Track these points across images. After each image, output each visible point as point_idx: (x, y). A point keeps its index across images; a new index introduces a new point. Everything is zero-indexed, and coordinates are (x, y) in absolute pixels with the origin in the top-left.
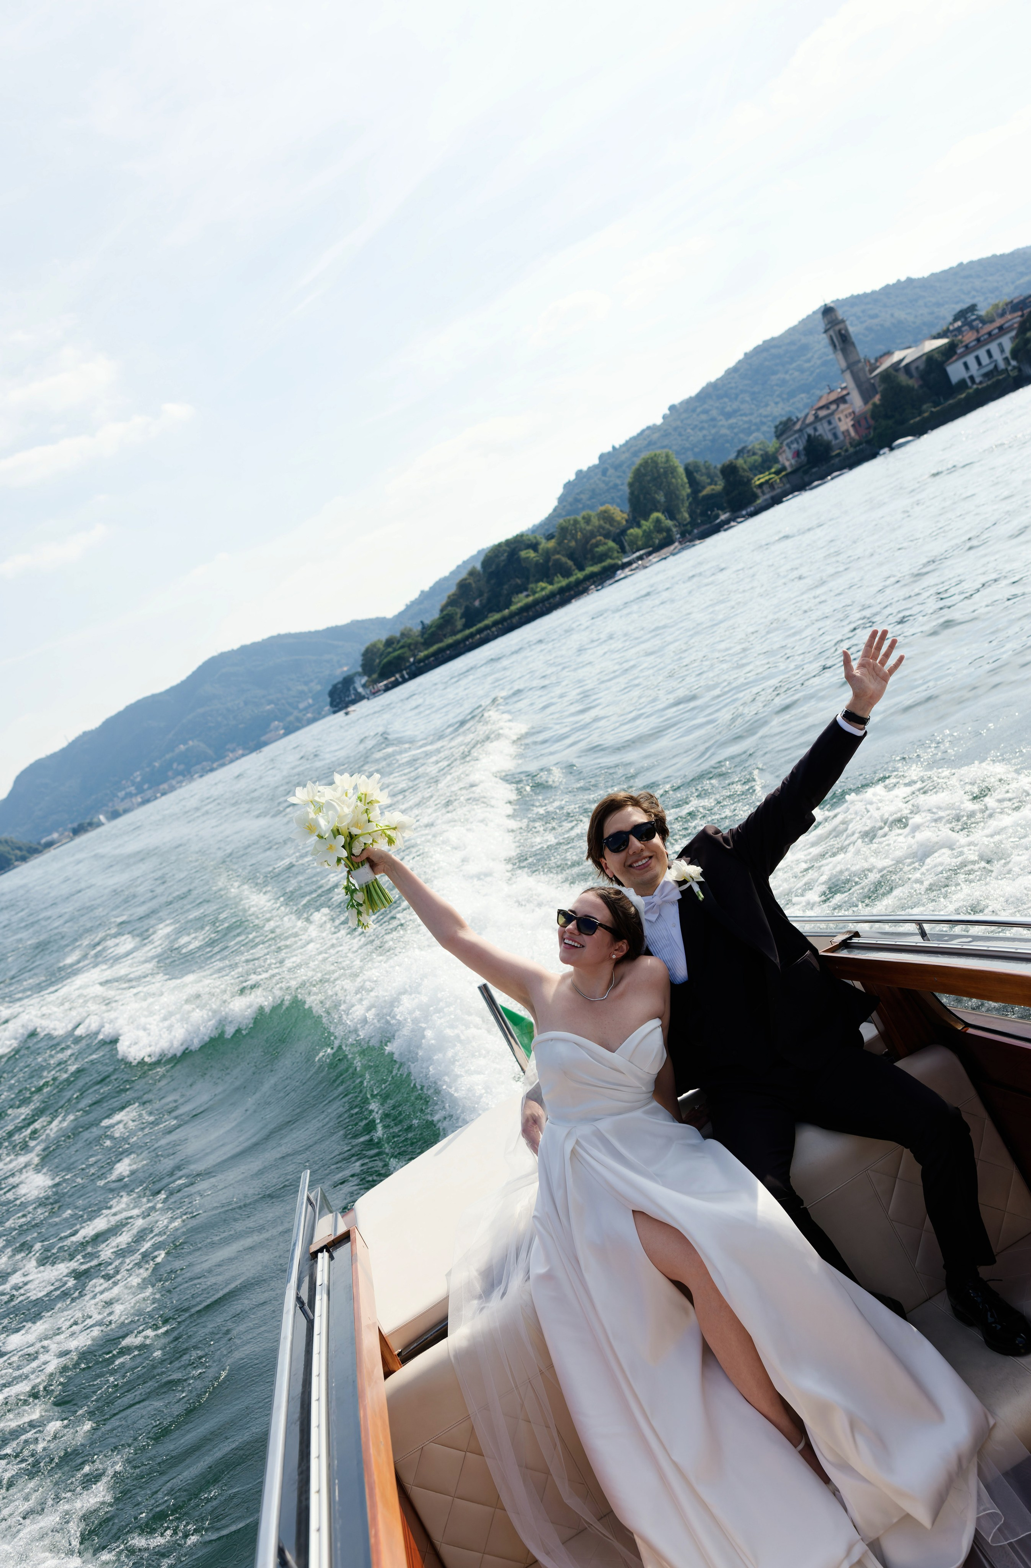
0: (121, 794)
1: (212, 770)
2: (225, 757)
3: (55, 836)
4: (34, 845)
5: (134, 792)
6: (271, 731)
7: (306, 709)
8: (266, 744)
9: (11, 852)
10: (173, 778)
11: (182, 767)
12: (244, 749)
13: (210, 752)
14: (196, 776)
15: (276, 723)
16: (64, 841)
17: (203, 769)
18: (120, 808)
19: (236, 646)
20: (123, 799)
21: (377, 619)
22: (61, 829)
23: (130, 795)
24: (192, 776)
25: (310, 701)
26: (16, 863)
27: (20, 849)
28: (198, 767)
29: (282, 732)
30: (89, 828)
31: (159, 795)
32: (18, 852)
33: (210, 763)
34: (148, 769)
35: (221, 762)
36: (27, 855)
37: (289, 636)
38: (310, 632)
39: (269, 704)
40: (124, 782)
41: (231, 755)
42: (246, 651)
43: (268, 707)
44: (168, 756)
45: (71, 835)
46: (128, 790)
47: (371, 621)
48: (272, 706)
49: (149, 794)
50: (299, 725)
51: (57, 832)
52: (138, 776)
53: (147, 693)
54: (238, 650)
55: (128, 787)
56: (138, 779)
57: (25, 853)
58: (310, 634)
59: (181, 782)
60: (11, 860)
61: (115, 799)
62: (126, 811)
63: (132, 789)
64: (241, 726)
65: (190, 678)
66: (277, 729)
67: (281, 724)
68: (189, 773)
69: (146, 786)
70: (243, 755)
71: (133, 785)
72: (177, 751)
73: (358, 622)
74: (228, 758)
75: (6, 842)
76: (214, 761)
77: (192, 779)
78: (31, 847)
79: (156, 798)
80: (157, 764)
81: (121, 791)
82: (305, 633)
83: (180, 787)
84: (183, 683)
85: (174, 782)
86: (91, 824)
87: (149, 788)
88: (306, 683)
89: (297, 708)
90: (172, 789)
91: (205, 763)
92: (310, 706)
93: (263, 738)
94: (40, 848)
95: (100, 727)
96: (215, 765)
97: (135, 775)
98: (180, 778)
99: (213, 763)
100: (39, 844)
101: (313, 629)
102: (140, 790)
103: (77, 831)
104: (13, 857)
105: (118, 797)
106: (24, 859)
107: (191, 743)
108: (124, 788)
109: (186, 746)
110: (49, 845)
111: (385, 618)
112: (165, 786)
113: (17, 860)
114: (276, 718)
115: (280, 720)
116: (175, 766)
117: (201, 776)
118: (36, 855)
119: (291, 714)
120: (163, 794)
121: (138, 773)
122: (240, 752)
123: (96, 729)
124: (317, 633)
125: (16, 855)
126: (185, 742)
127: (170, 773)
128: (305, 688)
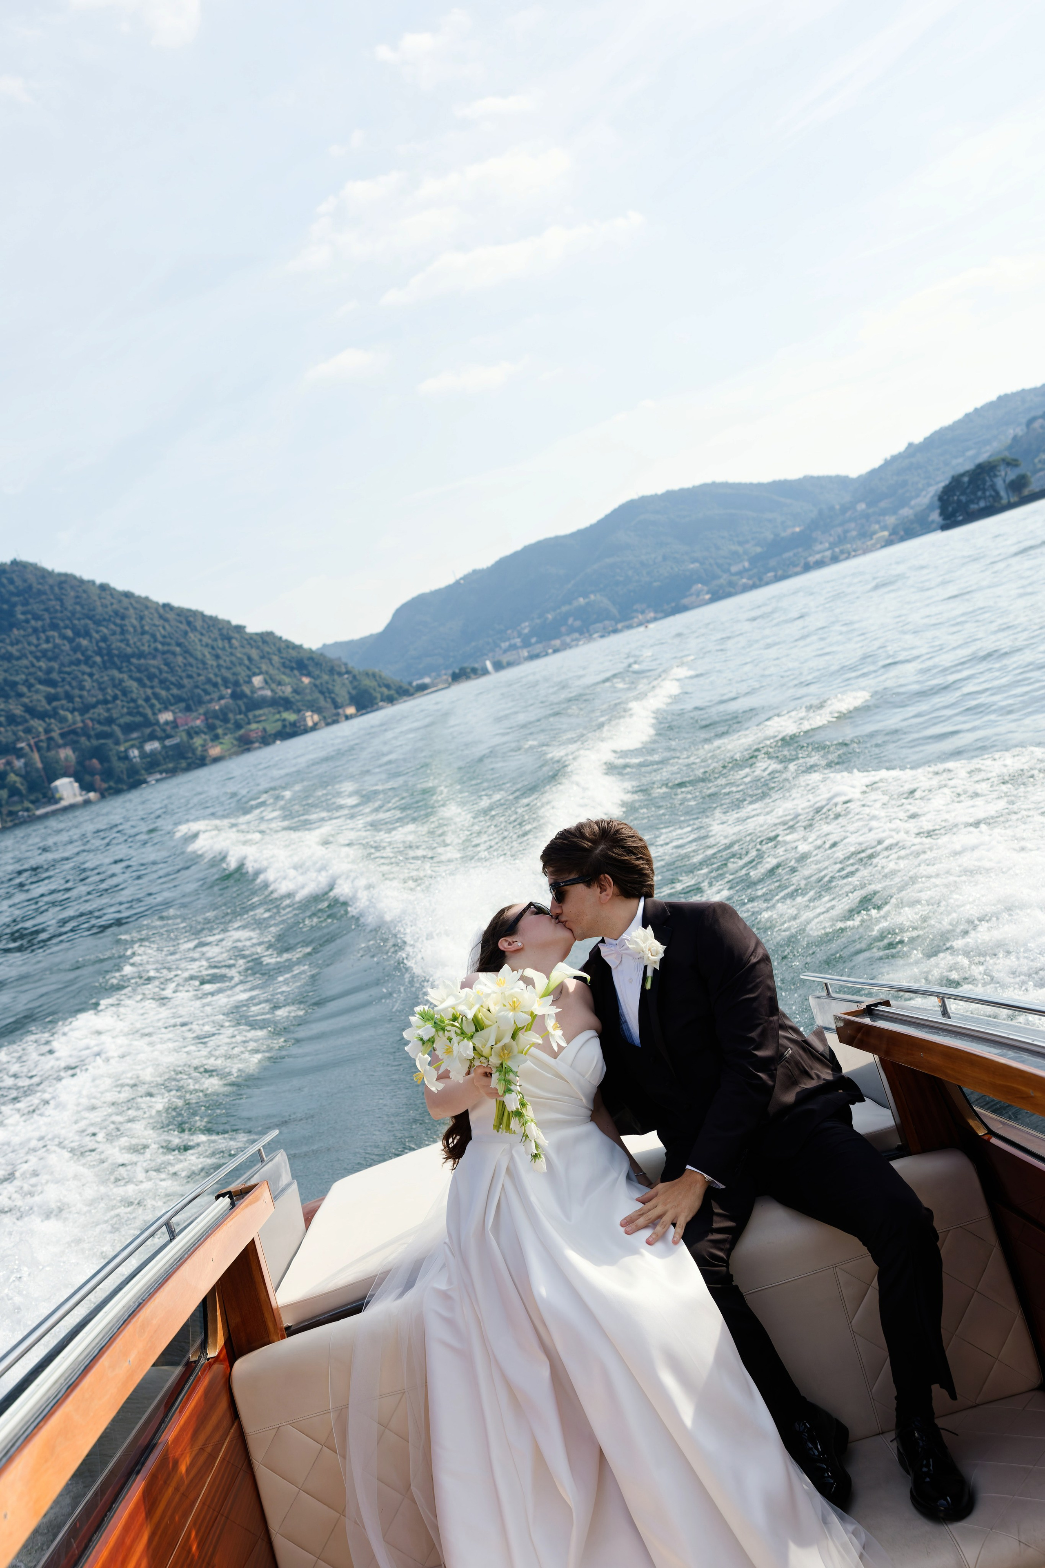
0: (504, 645)
1: (615, 631)
2: (632, 618)
3: (427, 680)
4: (405, 686)
5: (519, 644)
6: (691, 595)
7: (740, 573)
8: (685, 609)
9: (378, 689)
10: (568, 634)
11: (578, 623)
12: (656, 612)
13: (614, 611)
14: (596, 635)
15: (700, 585)
16: (441, 686)
17: (604, 628)
18: (505, 659)
19: (660, 490)
20: (505, 651)
21: (838, 477)
22: (433, 674)
23: (513, 647)
24: (591, 635)
25: (746, 564)
26: (381, 704)
27: (388, 687)
28: (599, 626)
29: (708, 597)
30: (472, 676)
31: (550, 651)
32: (384, 690)
33: (613, 623)
34: (538, 621)
35: (627, 623)
36: (396, 696)
37: (726, 485)
38: (751, 484)
39: (693, 563)
40: (509, 632)
41: (640, 617)
42: (671, 497)
43: (692, 566)
44: (565, 609)
45: (450, 679)
46: (513, 642)
47: (829, 479)
48: (697, 565)
49: (538, 648)
50: (732, 590)
51: (430, 676)
52: (526, 629)
53: (551, 534)
54: (663, 495)
55: (514, 638)
56: (526, 631)
57: (392, 692)
58: (751, 486)
59: (577, 640)
60: (375, 698)
61: (497, 649)
62: (510, 664)
63: (518, 641)
64: (656, 584)
65: (600, 522)
66: (698, 594)
67: (705, 588)
68: (588, 631)
69: (534, 640)
70: (655, 619)
71: (519, 637)
72: (575, 604)
73: (812, 478)
74: (636, 620)
75: (374, 675)
76: (618, 621)
77: (590, 638)
78: (400, 687)
79: (547, 654)
80: (550, 616)
81: (505, 641)
82: (745, 484)
83: (577, 645)
84: (592, 528)
85: (568, 639)
86: (474, 671)
87: (537, 642)
88: (740, 543)
89: (728, 571)
90: (565, 647)
91: (607, 622)
92: (745, 570)
93: (685, 601)
94: (411, 690)
95: (493, 566)
96: (620, 626)
97: (523, 625)
98: (576, 635)
99: (616, 623)
100: (410, 684)
101: (755, 480)
102: (526, 644)
103: (458, 677)
104: (379, 696)
105: (500, 647)
106: (391, 700)
107: (592, 597)
108: (509, 639)
109: (587, 600)
110: (423, 688)
111: (847, 477)
112: (557, 643)
113: (382, 700)
114: (700, 580)
115: (704, 583)
116: (570, 621)
117: (602, 637)
118: (405, 698)
119: (719, 577)
120: (556, 651)
121: (527, 624)
122: (652, 615)
123: (488, 568)
124: (760, 486)
125: (382, 694)
126: (585, 596)
127: (563, 629)
128: (740, 549)
